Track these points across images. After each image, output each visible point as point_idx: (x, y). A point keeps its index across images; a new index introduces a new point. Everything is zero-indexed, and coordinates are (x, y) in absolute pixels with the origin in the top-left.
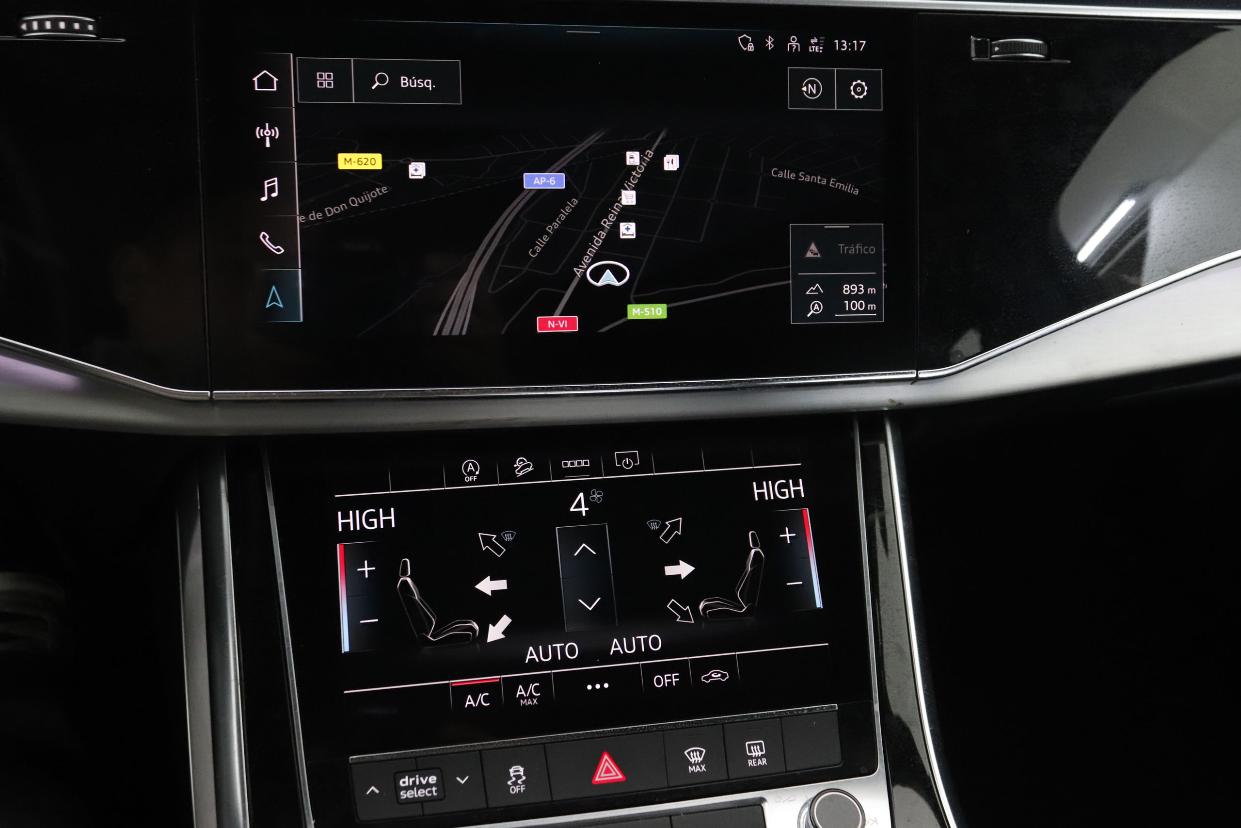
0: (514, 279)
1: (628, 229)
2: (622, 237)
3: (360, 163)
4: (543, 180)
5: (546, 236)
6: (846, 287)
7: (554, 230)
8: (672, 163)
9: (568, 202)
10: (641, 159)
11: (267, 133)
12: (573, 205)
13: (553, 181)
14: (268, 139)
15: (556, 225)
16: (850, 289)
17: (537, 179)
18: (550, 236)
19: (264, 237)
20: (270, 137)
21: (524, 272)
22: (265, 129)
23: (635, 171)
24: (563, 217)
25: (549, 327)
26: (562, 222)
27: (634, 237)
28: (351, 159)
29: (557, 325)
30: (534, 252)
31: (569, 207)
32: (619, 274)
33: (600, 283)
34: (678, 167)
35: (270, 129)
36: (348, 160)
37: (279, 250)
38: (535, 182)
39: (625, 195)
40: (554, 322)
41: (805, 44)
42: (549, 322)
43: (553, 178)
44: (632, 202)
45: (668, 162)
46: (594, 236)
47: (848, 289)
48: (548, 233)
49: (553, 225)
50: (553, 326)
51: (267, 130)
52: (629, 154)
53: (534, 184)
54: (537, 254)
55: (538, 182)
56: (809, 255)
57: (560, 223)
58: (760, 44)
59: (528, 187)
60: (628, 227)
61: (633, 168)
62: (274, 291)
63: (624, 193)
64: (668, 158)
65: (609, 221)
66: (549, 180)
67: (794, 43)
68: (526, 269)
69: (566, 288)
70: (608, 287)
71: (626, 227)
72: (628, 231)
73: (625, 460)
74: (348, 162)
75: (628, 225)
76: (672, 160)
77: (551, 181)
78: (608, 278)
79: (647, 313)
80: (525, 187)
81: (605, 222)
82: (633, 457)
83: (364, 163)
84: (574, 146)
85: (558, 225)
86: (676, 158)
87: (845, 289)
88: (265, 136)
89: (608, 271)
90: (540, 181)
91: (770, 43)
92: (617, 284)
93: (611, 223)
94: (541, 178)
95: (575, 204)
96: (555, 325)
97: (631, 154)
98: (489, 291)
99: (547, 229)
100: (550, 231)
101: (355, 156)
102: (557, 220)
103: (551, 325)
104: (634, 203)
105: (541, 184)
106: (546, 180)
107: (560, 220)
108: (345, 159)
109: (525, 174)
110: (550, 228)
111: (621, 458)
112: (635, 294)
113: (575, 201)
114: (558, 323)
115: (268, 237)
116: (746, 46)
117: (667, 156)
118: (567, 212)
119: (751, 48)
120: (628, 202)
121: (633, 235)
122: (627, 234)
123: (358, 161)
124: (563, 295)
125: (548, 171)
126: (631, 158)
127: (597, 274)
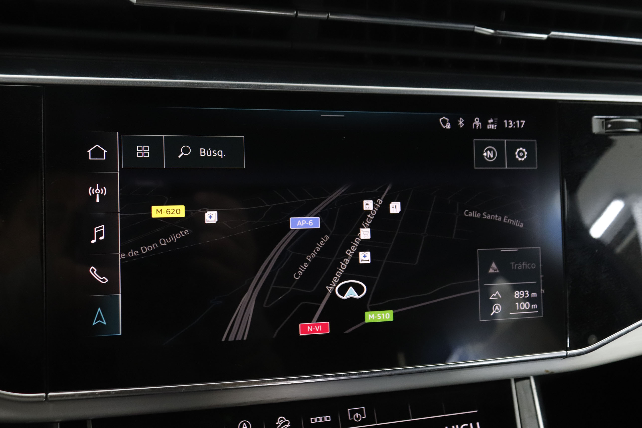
0: (282, 296)
1: (365, 256)
2: (361, 262)
3: (168, 213)
4: (304, 222)
5: (306, 263)
6: (517, 293)
7: (312, 259)
8: (396, 208)
9: (322, 238)
10: (374, 206)
11: (98, 191)
12: (326, 240)
13: (312, 223)
14: (98, 196)
15: (313, 255)
16: (519, 294)
17: (299, 221)
18: (309, 263)
19: (93, 270)
20: (100, 194)
21: (290, 290)
22: (96, 188)
23: (370, 215)
24: (318, 249)
25: (308, 331)
26: (318, 252)
27: (369, 262)
28: (161, 210)
29: (314, 329)
30: (297, 276)
31: (323, 242)
32: (359, 290)
33: (346, 297)
34: (400, 211)
35: (99, 188)
36: (159, 210)
37: (104, 280)
38: (298, 224)
39: (363, 232)
40: (312, 327)
41: (485, 123)
42: (309, 327)
43: (312, 221)
44: (368, 236)
45: (393, 208)
46: (341, 263)
47: (518, 294)
48: (307, 261)
49: (311, 255)
50: (311, 330)
51: (98, 189)
52: (365, 202)
53: (298, 225)
54: (299, 277)
55: (300, 224)
56: (491, 271)
57: (316, 253)
58: (454, 123)
59: (293, 228)
60: (365, 255)
61: (368, 212)
62: (99, 312)
63: (362, 230)
64: (392, 204)
65: (352, 251)
66: (308, 222)
67: (477, 123)
68: (291, 288)
69: (321, 302)
70: (351, 299)
71: (364, 255)
72: (365, 258)
73: (355, 415)
74: (159, 212)
75: (365, 254)
76: (396, 206)
77: (310, 222)
78: (351, 293)
79: (379, 317)
80: (291, 228)
81: (349, 252)
82: (360, 412)
83: (171, 213)
84: (326, 197)
85: (315, 255)
86: (398, 204)
87: (516, 294)
88: (96, 194)
89: (351, 288)
90: (302, 223)
91: (461, 122)
92: (357, 296)
93: (353, 253)
94: (303, 221)
95: (327, 239)
96: (313, 330)
97: (367, 202)
98: (264, 306)
99: (307, 258)
100: (309, 260)
101: (164, 208)
102: (314, 252)
103: (309, 330)
104: (369, 237)
105: (303, 225)
106: (306, 222)
107: (316, 251)
108: (157, 210)
109: (291, 218)
110: (309, 258)
111: (353, 413)
112: (371, 303)
113: (327, 237)
114: (315, 328)
115: (96, 270)
116: (445, 125)
117: (392, 203)
118: (321, 245)
119: (448, 126)
120: (365, 236)
121: (368, 261)
122: (364, 260)
123: (167, 211)
124: (318, 307)
125: (307, 216)
126: (367, 205)
127: (343, 290)
